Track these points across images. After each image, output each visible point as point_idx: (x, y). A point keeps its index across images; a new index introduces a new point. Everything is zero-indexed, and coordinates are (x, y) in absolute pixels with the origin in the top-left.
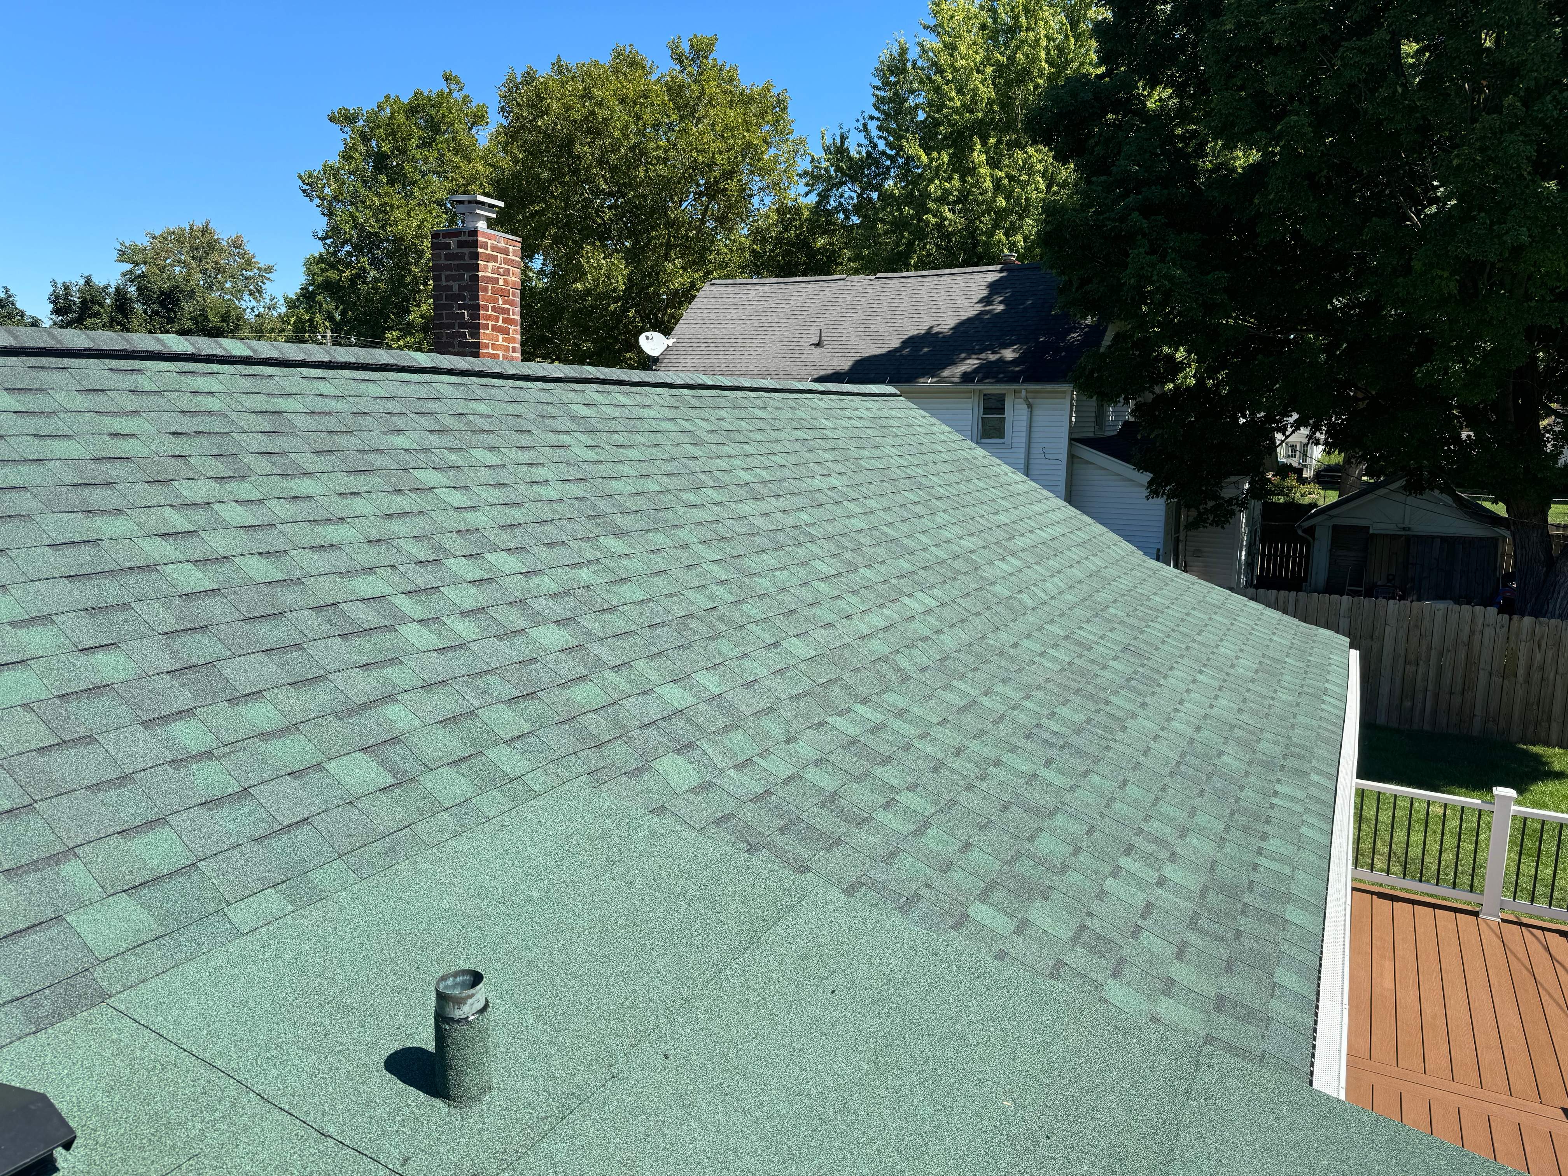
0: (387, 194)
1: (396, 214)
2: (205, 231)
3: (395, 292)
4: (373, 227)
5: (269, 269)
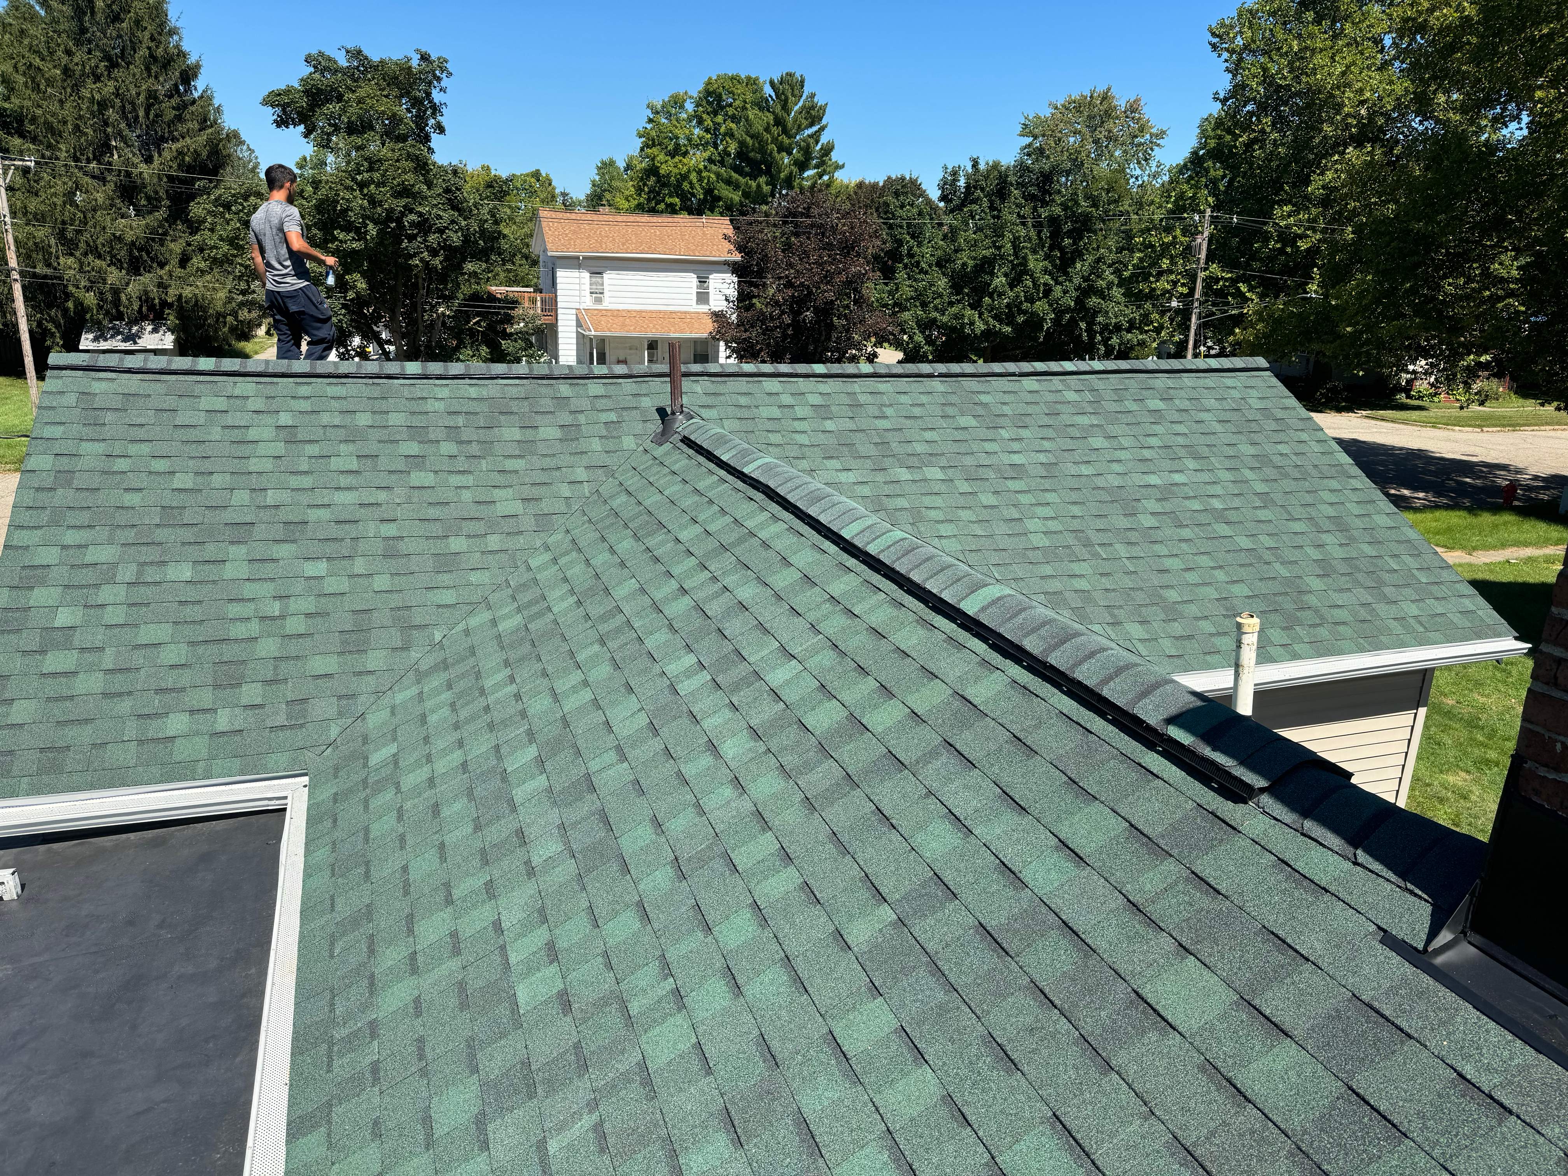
0: (1311, 36)
1: (1318, 60)
2: (1105, 97)
3: (1296, 157)
4: (1285, 78)
5: (1162, 134)
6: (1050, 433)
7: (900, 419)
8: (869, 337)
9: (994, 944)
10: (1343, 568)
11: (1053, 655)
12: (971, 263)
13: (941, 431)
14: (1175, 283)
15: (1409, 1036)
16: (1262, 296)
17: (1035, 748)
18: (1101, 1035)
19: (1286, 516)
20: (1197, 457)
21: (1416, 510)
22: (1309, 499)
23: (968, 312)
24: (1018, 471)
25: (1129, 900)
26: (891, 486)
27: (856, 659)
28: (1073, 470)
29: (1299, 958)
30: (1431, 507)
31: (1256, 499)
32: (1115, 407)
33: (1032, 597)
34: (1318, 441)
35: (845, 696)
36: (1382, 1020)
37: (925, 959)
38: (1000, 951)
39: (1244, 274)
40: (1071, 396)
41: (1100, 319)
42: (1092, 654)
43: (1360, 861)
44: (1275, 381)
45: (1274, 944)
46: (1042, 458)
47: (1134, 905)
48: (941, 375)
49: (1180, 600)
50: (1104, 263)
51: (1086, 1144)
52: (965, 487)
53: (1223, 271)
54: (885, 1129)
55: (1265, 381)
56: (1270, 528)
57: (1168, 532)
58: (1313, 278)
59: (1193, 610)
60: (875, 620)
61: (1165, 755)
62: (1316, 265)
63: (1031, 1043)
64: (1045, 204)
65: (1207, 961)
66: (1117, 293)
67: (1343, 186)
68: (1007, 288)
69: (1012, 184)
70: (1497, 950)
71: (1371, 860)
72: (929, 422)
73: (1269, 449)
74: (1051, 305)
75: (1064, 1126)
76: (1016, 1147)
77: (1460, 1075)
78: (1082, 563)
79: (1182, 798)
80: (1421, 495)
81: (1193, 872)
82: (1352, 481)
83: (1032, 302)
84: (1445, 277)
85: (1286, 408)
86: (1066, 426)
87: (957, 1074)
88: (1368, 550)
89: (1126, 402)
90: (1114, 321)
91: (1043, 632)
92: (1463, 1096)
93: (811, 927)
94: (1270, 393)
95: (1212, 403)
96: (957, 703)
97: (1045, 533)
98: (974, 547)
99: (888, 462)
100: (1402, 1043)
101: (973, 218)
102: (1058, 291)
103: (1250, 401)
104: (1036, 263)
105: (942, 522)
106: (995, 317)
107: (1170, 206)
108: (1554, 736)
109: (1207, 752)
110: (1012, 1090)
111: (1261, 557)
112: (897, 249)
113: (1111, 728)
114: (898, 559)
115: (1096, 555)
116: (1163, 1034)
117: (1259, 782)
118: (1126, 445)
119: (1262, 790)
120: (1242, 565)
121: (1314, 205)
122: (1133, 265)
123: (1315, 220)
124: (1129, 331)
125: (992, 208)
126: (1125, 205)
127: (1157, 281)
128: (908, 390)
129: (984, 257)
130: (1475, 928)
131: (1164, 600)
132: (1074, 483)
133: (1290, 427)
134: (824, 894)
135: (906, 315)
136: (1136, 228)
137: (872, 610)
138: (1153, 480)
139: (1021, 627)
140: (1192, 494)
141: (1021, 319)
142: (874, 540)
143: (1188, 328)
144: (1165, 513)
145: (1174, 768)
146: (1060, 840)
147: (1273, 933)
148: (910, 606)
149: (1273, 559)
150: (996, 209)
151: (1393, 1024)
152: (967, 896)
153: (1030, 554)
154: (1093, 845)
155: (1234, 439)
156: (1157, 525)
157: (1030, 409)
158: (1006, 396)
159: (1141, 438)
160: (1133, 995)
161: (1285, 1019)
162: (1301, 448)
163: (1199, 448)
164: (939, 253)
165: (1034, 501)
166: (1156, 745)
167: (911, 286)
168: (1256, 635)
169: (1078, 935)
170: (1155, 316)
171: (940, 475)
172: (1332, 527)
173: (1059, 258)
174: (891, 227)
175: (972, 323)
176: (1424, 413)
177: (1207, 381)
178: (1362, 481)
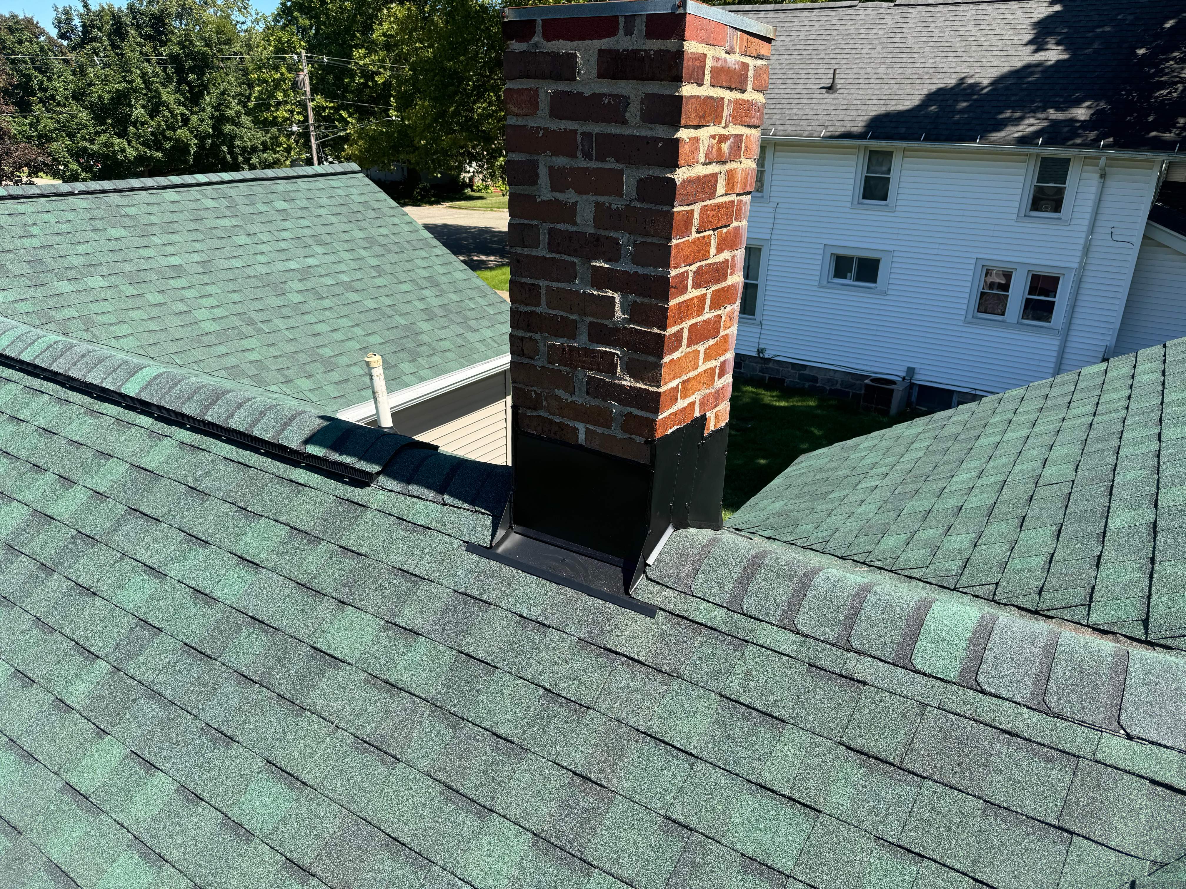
3: (359, 10)
6: (199, 236)
7: (48, 237)
8: (21, 167)
9: (200, 655)
10: (440, 312)
11: (209, 413)
12: (107, 96)
13: (95, 243)
14: (292, 112)
15: (490, 604)
16: (359, 120)
17: (208, 492)
18: (293, 689)
19: (395, 281)
20: (323, 244)
21: (491, 269)
22: (409, 266)
23: (116, 140)
24: (178, 271)
25: (298, 583)
26: (55, 299)
27: (30, 459)
28: (226, 264)
29: (419, 580)
30: (500, 266)
31: (372, 271)
32: (248, 210)
33: (214, 374)
34: (406, 223)
35: (26, 495)
36: (473, 600)
37: (142, 690)
38: (205, 658)
39: (343, 104)
40: (210, 203)
41: (237, 143)
42: (240, 405)
43: (446, 502)
44: (367, 180)
45: (402, 576)
46: (196, 257)
47: (302, 585)
48: (81, 193)
49: (333, 354)
50: (229, 95)
51: (294, 772)
52: (130, 290)
53: (327, 101)
54: (131, 837)
55: (360, 181)
56: (387, 291)
57: (313, 304)
58: (391, 106)
59: (344, 360)
60: (45, 419)
61: (308, 468)
62: (392, 96)
63: (241, 717)
64: (164, 44)
65: (360, 606)
66: (246, 120)
67: (397, 34)
68: (147, 118)
69: (126, 24)
70: (531, 532)
71: (453, 499)
72: (81, 238)
73: (374, 232)
74: (192, 132)
75: (276, 766)
76: (244, 798)
77: (521, 616)
78: (251, 339)
79: (325, 496)
80: (492, 258)
81: (341, 547)
82: (434, 250)
83: (174, 130)
84: (474, 102)
85: (379, 201)
86: (211, 228)
87: (186, 767)
88: (455, 297)
89: (257, 205)
90: (249, 144)
91: (197, 397)
92: (524, 629)
93: (31, 706)
94: (365, 190)
95: (325, 201)
96: (135, 473)
97: (214, 319)
98: (151, 342)
99: (45, 278)
100: (487, 609)
101: (97, 55)
102: (194, 118)
103: (352, 197)
104: (169, 95)
105: (115, 324)
106: (143, 144)
107: (271, 48)
108: (529, 388)
109: (338, 457)
110: (233, 758)
111: (384, 313)
112: (27, 83)
113: (265, 459)
114: (54, 361)
115: (260, 331)
116: (337, 669)
117: (374, 468)
118: (265, 240)
119: (378, 474)
120: (372, 321)
121: (380, 49)
122: (255, 97)
123: (383, 61)
124: (264, 151)
125: (114, 46)
126: (237, 47)
127: (277, 110)
128: (50, 209)
129: (118, 91)
130: (516, 522)
131: (321, 356)
132: (230, 275)
133: (385, 215)
134: (38, 674)
135: (54, 146)
136: (251, 66)
137: (38, 412)
138: (293, 265)
139: (179, 397)
140: (324, 273)
141: (168, 145)
142: (27, 348)
143: (310, 148)
144: (307, 290)
145: (316, 476)
146: (239, 557)
147: (400, 569)
148: (76, 400)
149: (392, 313)
150: (118, 47)
151: (480, 600)
152: (171, 627)
153: (204, 339)
154: (265, 552)
155: (346, 227)
156: (304, 300)
157: (175, 217)
158: (150, 207)
159: (275, 233)
160: (312, 650)
161: (415, 624)
162: (395, 230)
163: (322, 237)
164: (72, 87)
165: (197, 295)
166: (300, 463)
167: (51, 118)
168: (381, 368)
169: (264, 623)
170: (282, 139)
171: (103, 283)
172: (428, 285)
173: (189, 91)
174: (13, 62)
175: (123, 151)
176: (484, 201)
177: (317, 183)
178: (441, 250)
